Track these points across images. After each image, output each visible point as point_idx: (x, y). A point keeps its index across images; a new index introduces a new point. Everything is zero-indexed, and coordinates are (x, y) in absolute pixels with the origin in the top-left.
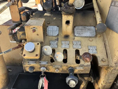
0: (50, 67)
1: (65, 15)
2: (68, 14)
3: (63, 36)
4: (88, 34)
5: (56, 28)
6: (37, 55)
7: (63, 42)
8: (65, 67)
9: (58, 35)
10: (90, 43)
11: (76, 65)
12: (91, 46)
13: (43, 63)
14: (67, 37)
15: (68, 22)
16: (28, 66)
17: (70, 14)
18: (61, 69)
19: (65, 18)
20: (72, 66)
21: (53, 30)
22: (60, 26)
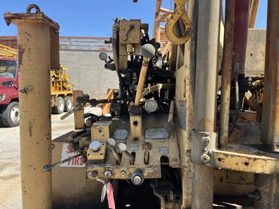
0: (116, 171)
1: (132, 115)
2: (135, 114)
3: (132, 139)
4: (160, 136)
5: (124, 131)
6: (102, 154)
7: (132, 145)
8: (132, 169)
9: (126, 138)
10: (161, 145)
11: (144, 166)
12: (162, 147)
13: (108, 166)
14: (136, 139)
15: (136, 123)
16: (91, 170)
17: (138, 114)
18: (128, 173)
19: (132, 119)
20: (140, 167)
21: (121, 133)
22: (128, 129)
